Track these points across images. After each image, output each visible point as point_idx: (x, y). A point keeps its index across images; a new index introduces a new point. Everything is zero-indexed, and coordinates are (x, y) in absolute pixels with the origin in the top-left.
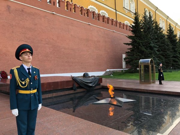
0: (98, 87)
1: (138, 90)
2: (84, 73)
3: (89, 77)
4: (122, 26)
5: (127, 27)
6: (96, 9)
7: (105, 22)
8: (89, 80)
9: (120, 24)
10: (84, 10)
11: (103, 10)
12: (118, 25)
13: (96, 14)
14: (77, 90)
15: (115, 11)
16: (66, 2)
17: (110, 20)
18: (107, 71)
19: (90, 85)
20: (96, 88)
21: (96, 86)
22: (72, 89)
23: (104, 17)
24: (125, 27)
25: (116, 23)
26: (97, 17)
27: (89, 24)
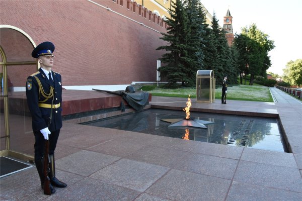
0: (147, 107)
1: (203, 111)
2: (126, 86)
3: (135, 92)
4: (152, 17)
5: (158, 19)
7: (130, 8)
9: (150, 15)
12: (147, 15)
14: (126, 110)
17: (137, 6)
18: (132, 84)
20: (145, 108)
21: (145, 105)
24: (156, 20)
25: (145, 12)
27: (107, 9)
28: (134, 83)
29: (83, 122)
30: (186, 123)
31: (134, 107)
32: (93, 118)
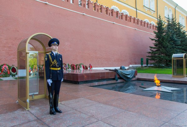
0: (134, 79)
3: (126, 69)
4: (143, 24)
5: (148, 25)
6: (118, 9)
8: (127, 72)
9: (141, 22)
10: (109, 10)
11: (124, 9)
13: (120, 14)
14: (118, 80)
15: (136, 10)
16: (94, 4)
18: (130, 66)
19: (129, 76)
20: (133, 79)
21: (132, 78)
22: (114, 79)
23: (126, 16)
24: (146, 25)
25: (138, 21)
26: (120, 16)
27: (113, 23)
28: (131, 66)
29: (92, 85)
30: (155, 88)
31: (125, 79)
32: (98, 84)
